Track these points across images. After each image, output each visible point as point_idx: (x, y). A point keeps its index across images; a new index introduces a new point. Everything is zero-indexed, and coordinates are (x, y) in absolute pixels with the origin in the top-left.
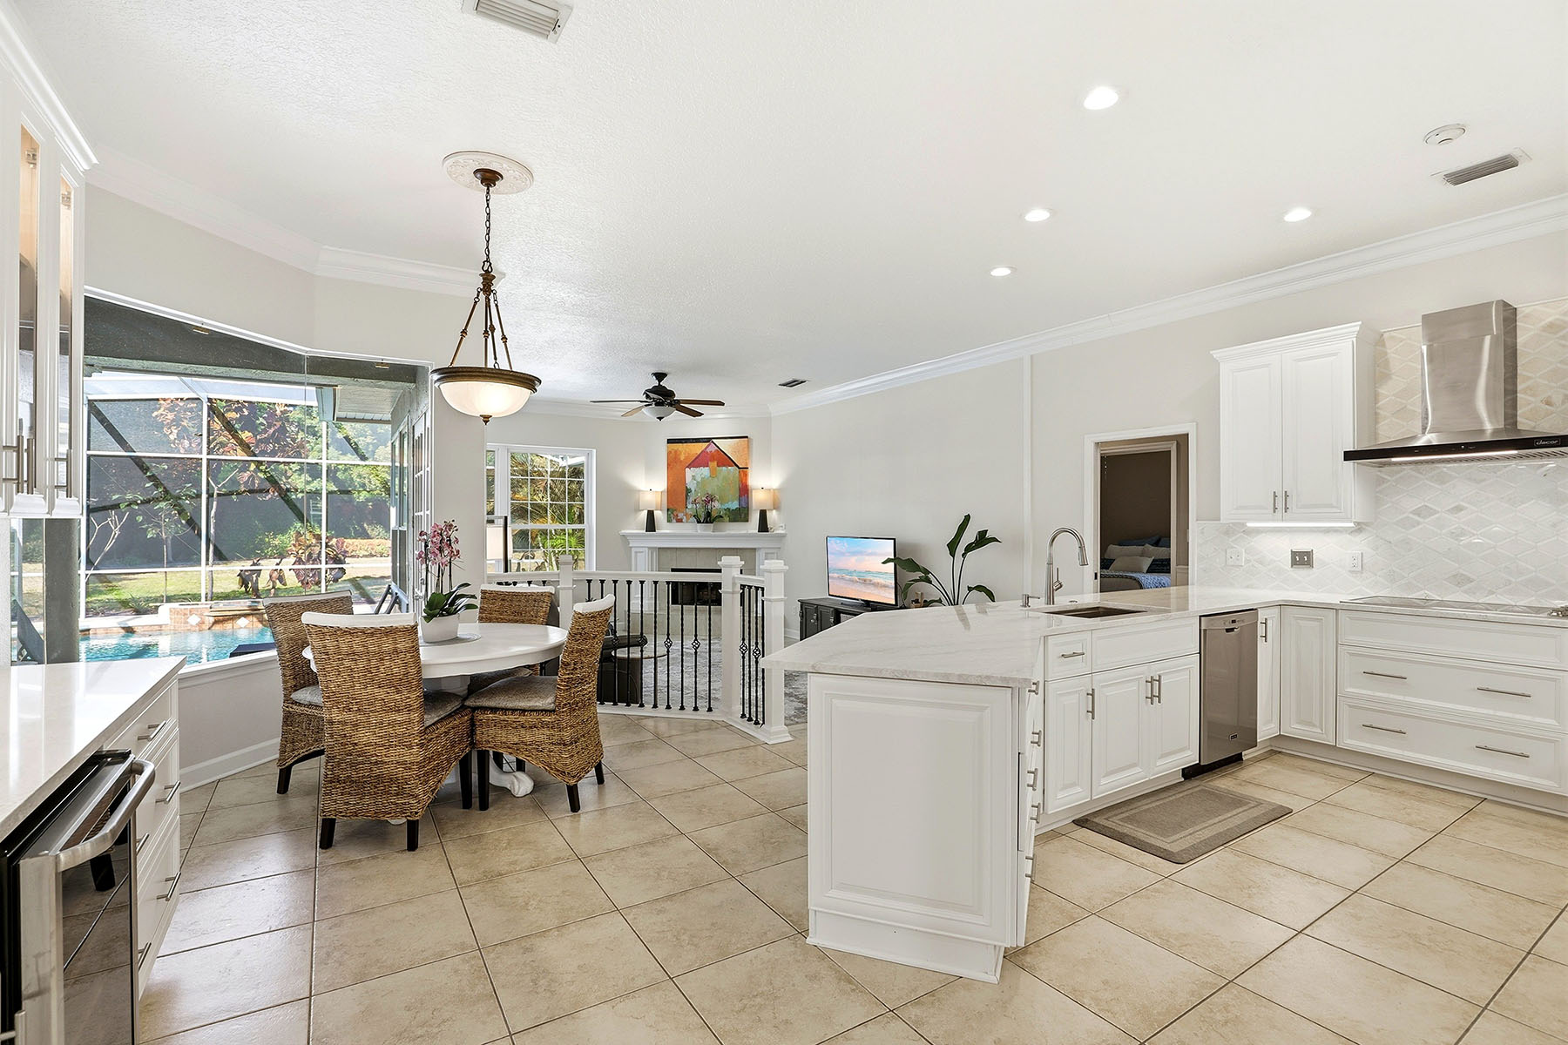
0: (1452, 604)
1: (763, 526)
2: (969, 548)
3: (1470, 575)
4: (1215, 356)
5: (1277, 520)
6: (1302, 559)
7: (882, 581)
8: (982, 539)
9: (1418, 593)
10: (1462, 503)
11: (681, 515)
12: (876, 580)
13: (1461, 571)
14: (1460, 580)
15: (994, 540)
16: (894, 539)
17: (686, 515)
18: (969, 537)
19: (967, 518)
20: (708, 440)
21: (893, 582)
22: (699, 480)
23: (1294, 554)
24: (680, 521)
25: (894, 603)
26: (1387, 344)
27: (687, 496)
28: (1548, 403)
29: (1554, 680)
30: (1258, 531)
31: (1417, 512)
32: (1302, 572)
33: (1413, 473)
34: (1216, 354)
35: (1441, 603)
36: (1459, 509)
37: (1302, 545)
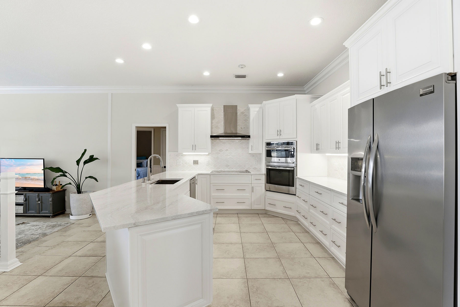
0: (227, 171)
2: (86, 162)
3: (229, 165)
4: (177, 106)
5: (193, 152)
6: (196, 162)
7: (36, 177)
8: (92, 159)
9: (220, 169)
10: (228, 149)
12: (33, 177)
13: (228, 164)
14: (227, 166)
15: (97, 159)
16: (44, 159)
18: (86, 157)
19: (85, 150)
21: (43, 177)
23: (194, 161)
25: (43, 187)
26: (214, 110)
28: (242, 128)
29: (248, 186)
30: (185, 155)
31: (220, 151)
32: (196, 166)
33: (219, 141)
34: (178, 105)
35: (224, 171)
36: (227, 150)
37: (196, 159)
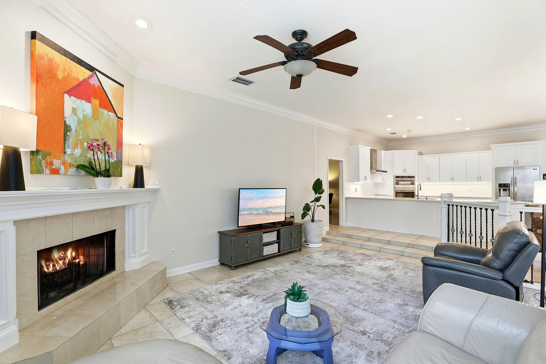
1: (139, 182)
11: (57, 163)
16: (286, 189)
17: (64, 163)
20: (91, 69)
22: (81, 117)
24: (55, 172)
27: (65, 135)
